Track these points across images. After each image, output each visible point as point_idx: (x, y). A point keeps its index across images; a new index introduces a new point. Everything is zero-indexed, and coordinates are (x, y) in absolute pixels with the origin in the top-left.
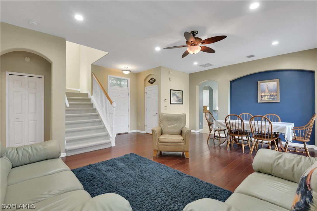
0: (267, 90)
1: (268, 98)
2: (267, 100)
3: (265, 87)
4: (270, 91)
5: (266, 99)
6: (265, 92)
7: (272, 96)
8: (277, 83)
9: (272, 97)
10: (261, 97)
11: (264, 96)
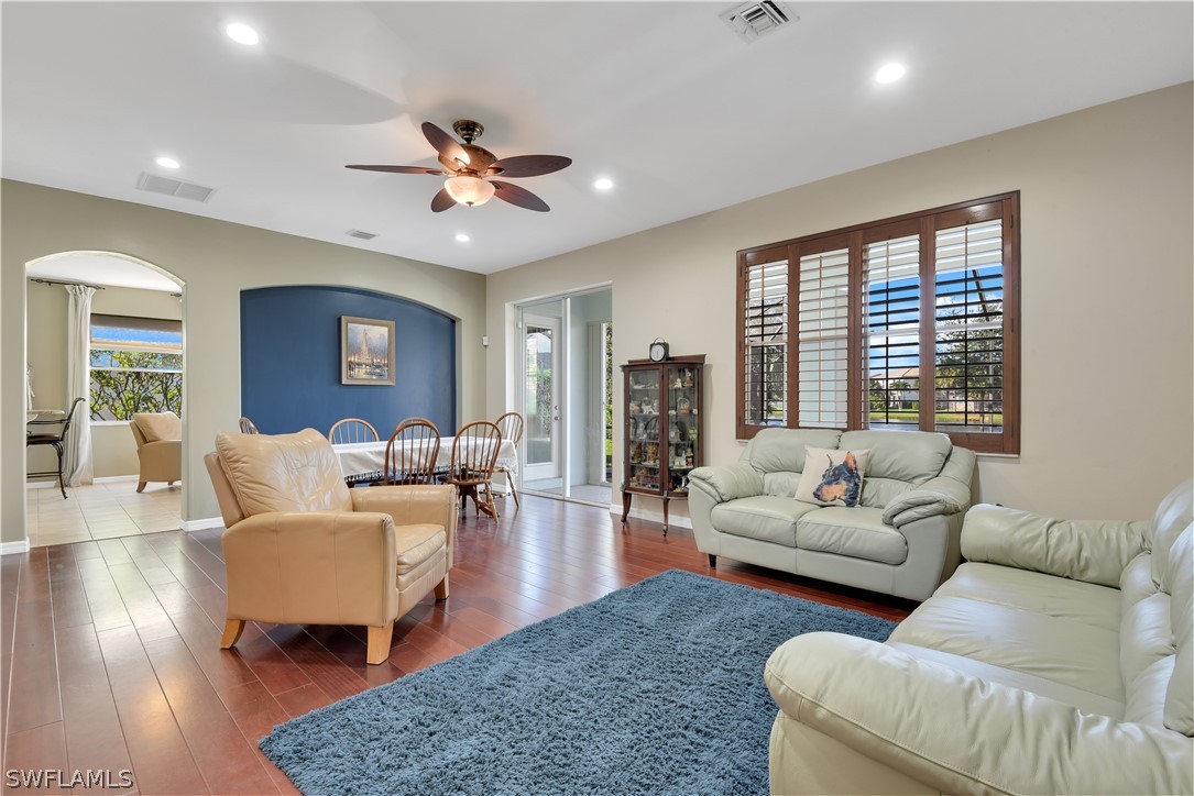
0: (364, 347)
1: (366, 373)
2: (364, 376)
3: (361, 337)
4: (372, 351)
5: (361, 375)
6: (358, 351)
7: (378, 367)
8: (389, 331)
9: (378, 371)
10: (351, 366)
11: (358, 364)
